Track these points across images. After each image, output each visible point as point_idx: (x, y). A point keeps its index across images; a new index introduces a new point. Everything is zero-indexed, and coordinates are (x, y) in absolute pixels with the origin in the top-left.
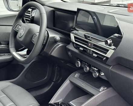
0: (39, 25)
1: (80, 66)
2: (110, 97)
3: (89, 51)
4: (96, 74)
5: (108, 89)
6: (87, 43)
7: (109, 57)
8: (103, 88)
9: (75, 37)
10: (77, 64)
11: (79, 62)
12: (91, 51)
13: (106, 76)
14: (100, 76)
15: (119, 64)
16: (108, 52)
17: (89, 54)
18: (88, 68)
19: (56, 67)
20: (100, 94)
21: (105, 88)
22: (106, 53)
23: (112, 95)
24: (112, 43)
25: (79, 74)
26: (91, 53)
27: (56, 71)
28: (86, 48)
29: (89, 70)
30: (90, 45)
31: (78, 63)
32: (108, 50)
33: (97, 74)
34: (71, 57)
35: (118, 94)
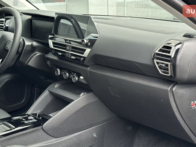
0: (13, 33)
1: (59, 73)
2: (90, 102)
3: (67, 55)
4: (75, 78)
5: (89, 94)
6: (66, 47)
7: (86, 56)
8: (83, 94)
9: (54, 43)
10: (56, 73)
11: (59, 70)
12: (70, 54)
13: (85, 80)
14: (79, 80)
15: (97, 64)
16: (85, 52)
17: (68, 58)
18: (67, 74)
19: (36, 89)
20: (79, 98)
21: (86, 93)
22: (83, 54)
23: (92, 101)
24: (89, 42)
25: (59, 84)
26: (69, 57)
27: (36, 93)
28: (65, 52)
29: (69, 76)
30: (68, 48)
31: (57, 71)
32: (85, 50)
33: (77, 79)
34: (51, 67)
35: (99, 99)
